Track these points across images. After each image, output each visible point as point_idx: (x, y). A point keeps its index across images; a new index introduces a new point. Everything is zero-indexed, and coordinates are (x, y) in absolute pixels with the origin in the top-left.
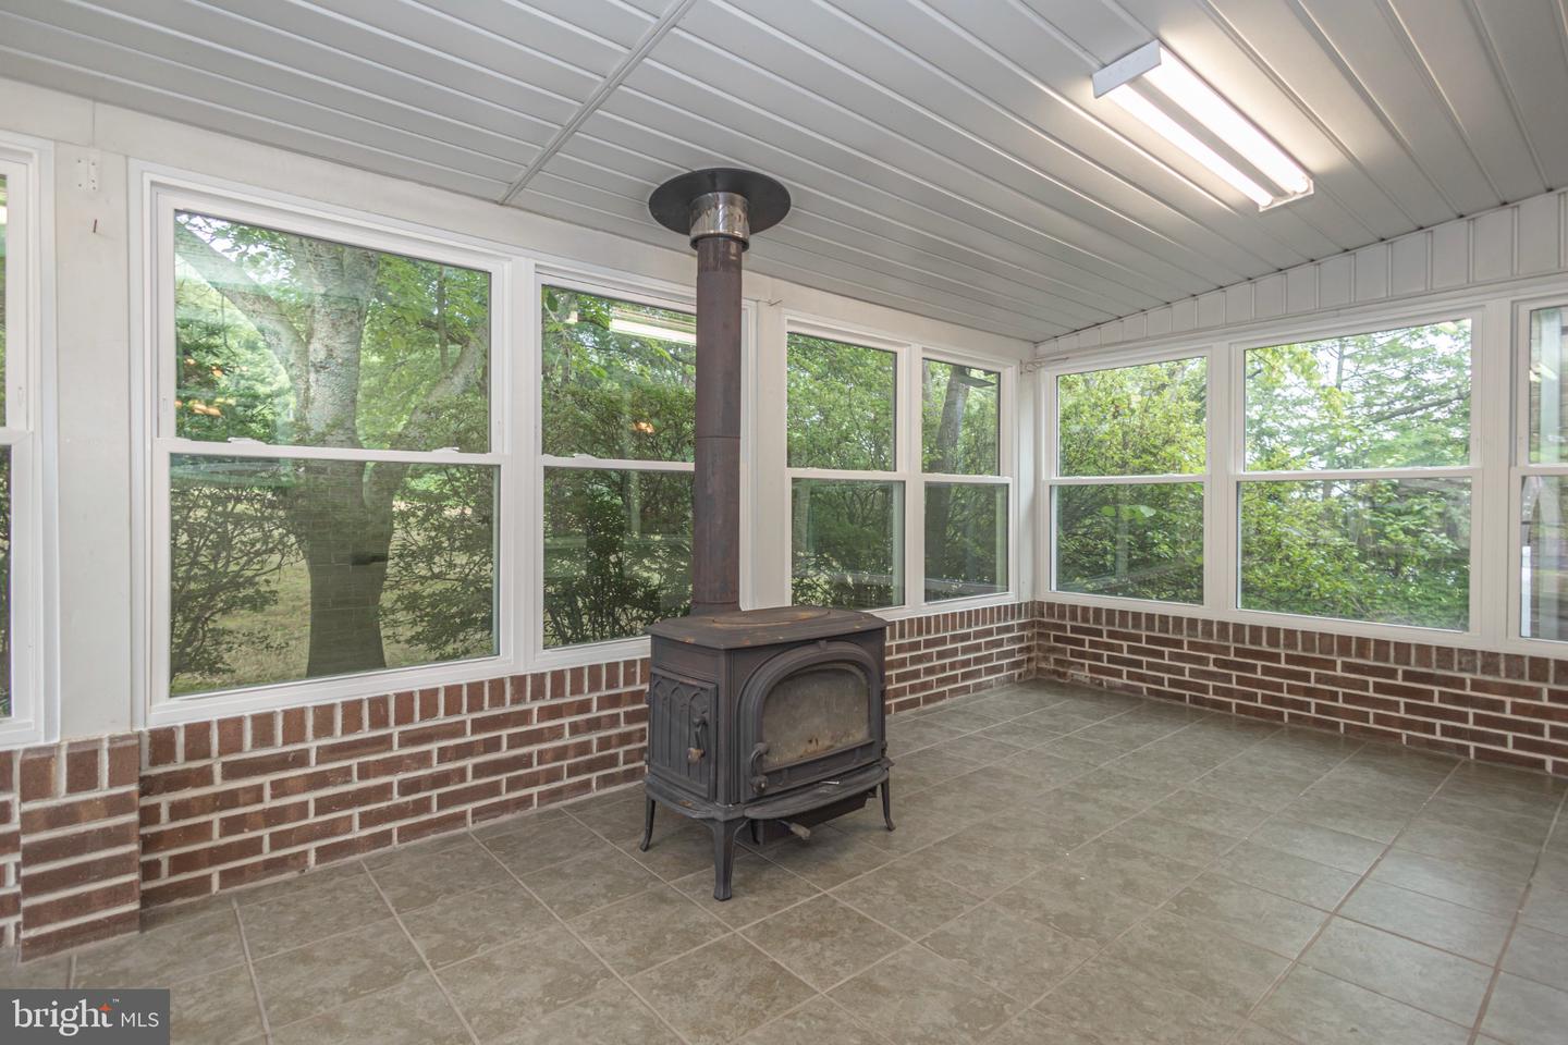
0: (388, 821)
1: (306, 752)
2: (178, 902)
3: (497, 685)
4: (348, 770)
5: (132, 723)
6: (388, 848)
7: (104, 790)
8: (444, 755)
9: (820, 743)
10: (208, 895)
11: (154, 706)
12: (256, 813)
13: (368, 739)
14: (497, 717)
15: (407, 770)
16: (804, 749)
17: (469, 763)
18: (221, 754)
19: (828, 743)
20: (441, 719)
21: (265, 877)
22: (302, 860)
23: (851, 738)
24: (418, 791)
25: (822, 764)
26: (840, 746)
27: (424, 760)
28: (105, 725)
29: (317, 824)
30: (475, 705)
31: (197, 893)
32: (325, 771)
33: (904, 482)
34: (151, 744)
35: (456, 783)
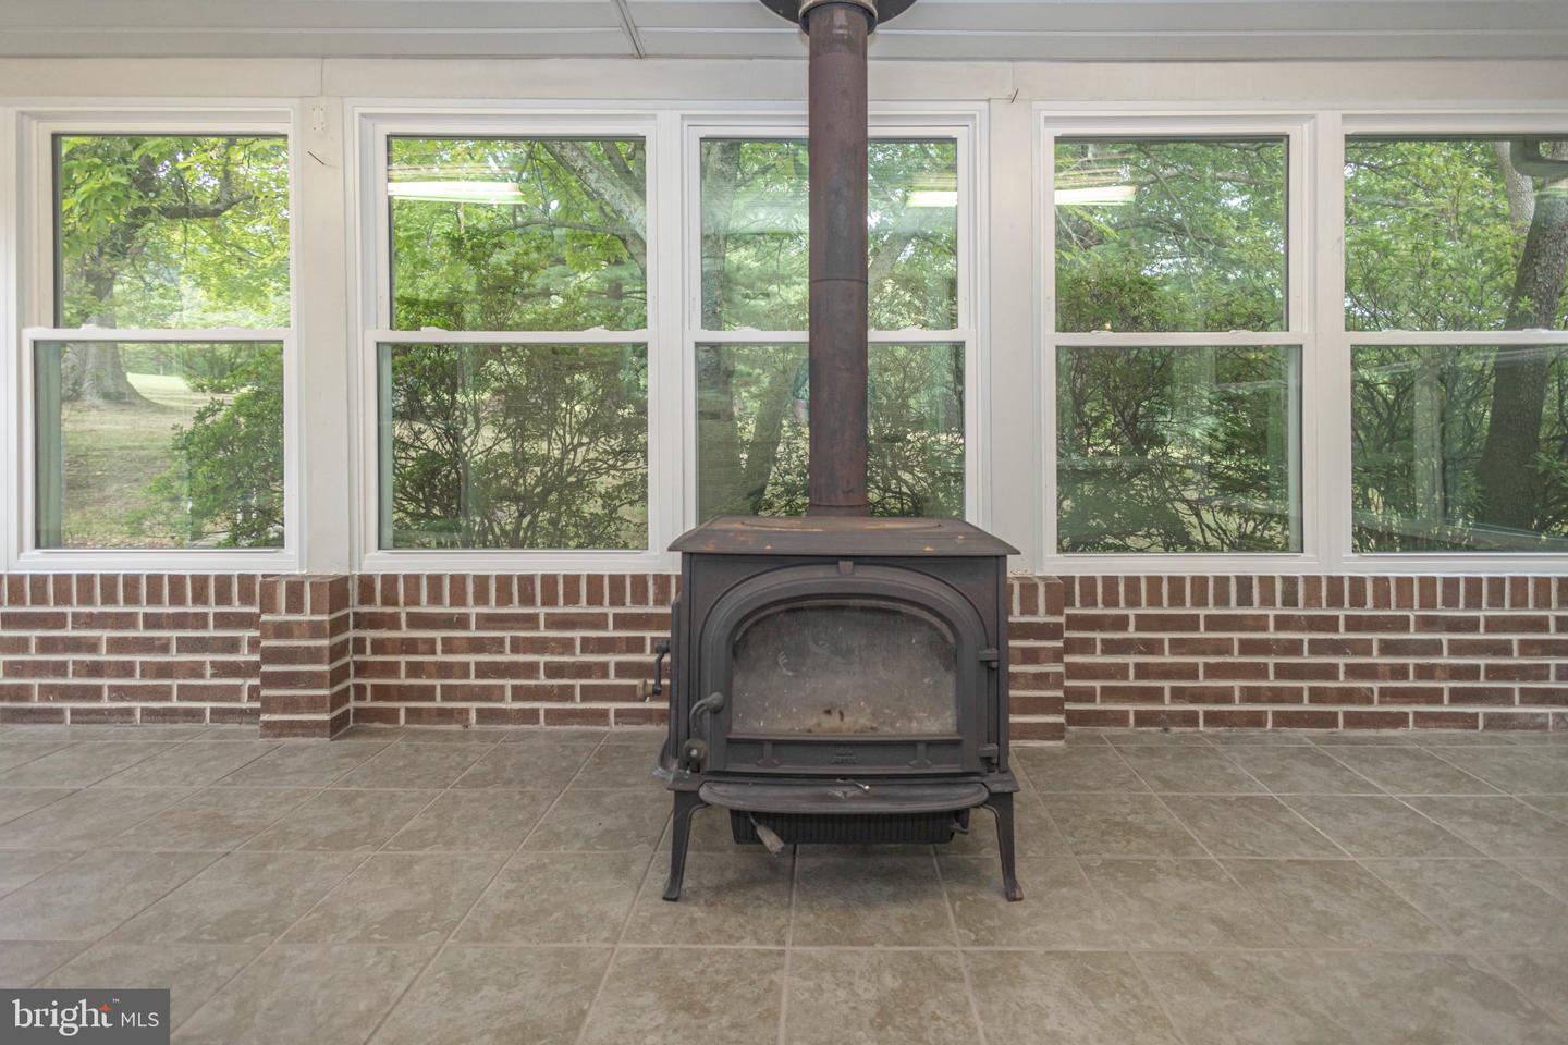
0: (536, 699)
1: (467, 616)
2: (377, 725)
3: (639, 581)
4: (501, 641)
5: (351, 566)
6: (536, 726)
7: (306, 616)
8: (587, 645)
9: (846, 719)
10: (396, 726)
11: (366, 555)
12: (431, 663)
13: (518, 614)
14: (640, 616)
15: (552, 653)
16: (815, 720)
17: (612, 659)
18: (406, 604)
19: (864, 721)
20: (583, 608)
21: (438, 723)
22: (465, 717)
23: (914, 725)
24: (563, 677)
25: (841, 750)
26: (887, 732)
27: (567, 646)
28: (332, 566)
29: (476, 686)
30: (617, 600)
31: (387, 721)
32: (483, 638)
33: (1301, 346)
34: (359, 585)
35: (598, 678)
